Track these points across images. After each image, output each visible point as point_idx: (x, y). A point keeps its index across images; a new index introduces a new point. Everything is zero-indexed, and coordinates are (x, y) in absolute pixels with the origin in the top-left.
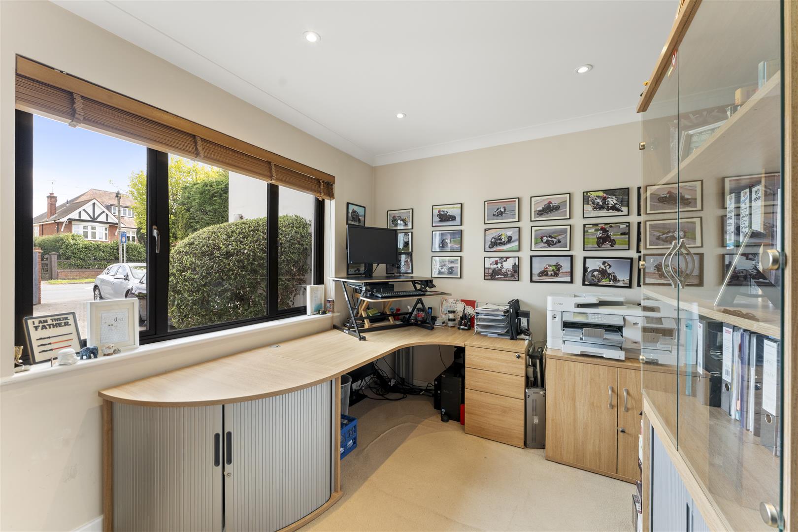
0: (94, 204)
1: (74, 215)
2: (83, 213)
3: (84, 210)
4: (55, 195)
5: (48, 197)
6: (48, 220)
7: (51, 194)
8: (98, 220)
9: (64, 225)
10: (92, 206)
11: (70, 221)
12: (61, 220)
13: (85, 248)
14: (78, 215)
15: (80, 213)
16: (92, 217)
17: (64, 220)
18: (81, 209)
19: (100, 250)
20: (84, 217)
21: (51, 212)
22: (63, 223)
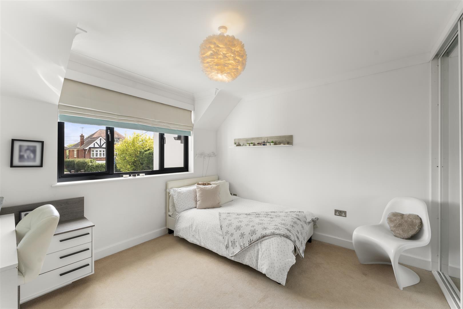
0: (100, 139)
1: (92, 145)
2: (96, 144)
3: (96, 142)
4: (83, 135)
5: (80, 136)
6: (80, 148)
7: (82, 135)
8: (103, 147)
9: (87, 151)
10: (100, 140)
11: (90, 148)
12: (86, 148)
13: (96, 167)
14: (93, 145)
15: (94, 144)
16: (100, 145)
17: (87, 148)
18: (95, 142)
19: (103, 167)
20: (96, 146)
21: (82, 144)
22: (87, 149)
